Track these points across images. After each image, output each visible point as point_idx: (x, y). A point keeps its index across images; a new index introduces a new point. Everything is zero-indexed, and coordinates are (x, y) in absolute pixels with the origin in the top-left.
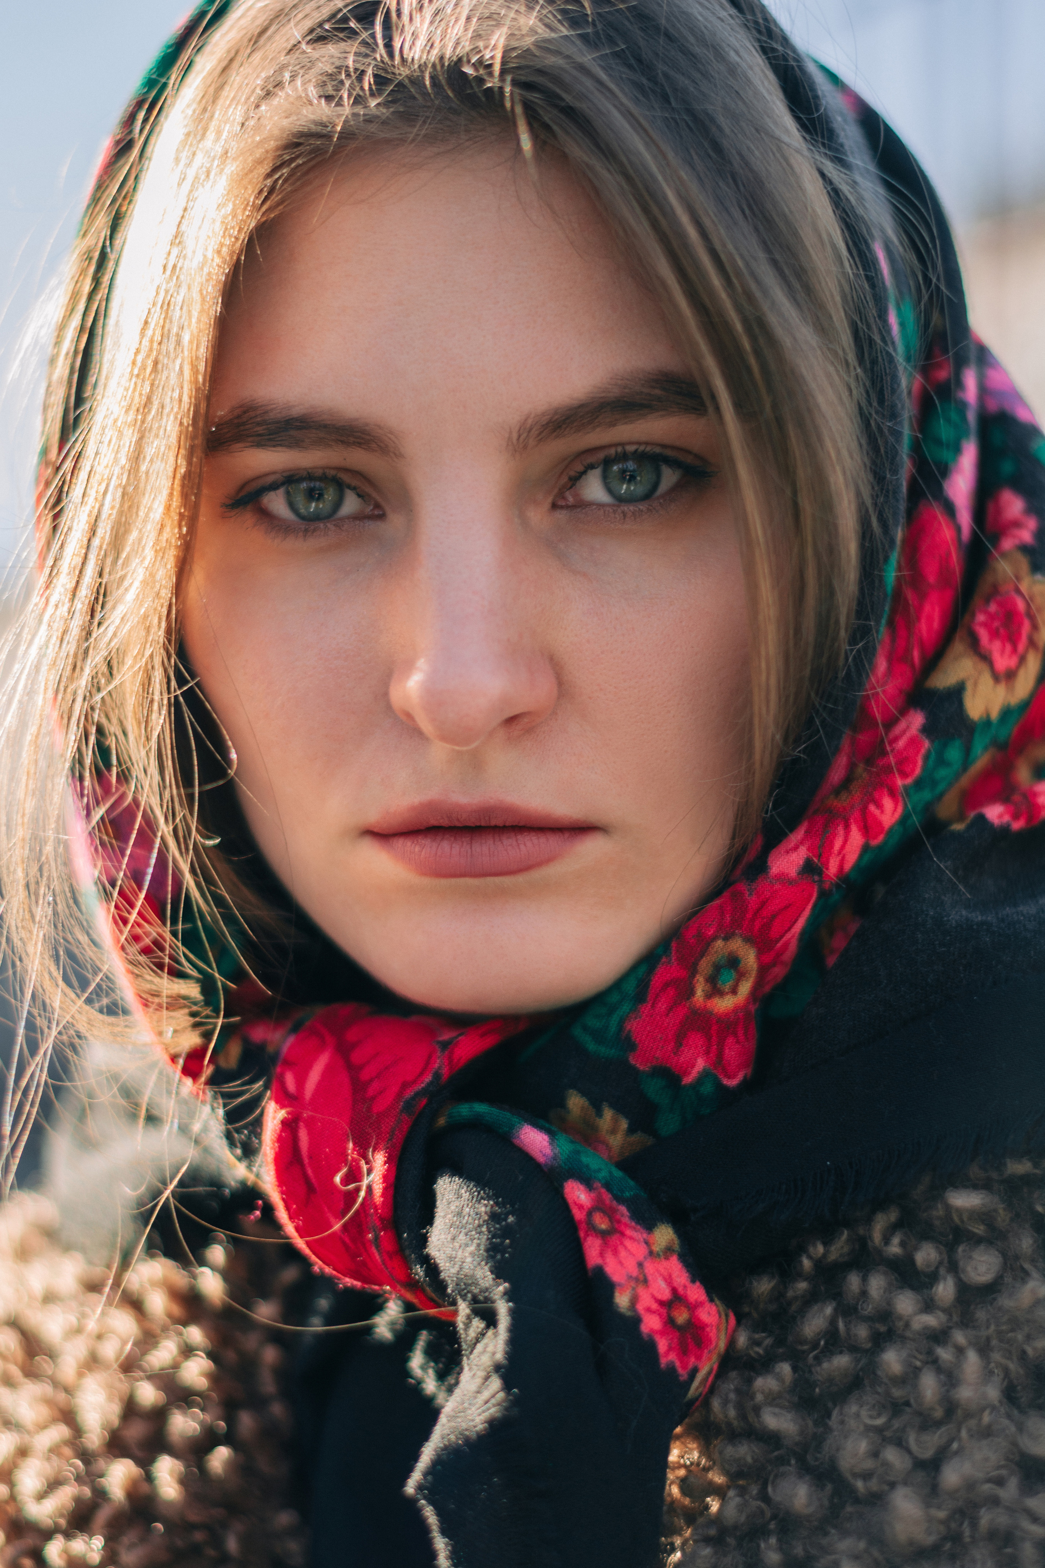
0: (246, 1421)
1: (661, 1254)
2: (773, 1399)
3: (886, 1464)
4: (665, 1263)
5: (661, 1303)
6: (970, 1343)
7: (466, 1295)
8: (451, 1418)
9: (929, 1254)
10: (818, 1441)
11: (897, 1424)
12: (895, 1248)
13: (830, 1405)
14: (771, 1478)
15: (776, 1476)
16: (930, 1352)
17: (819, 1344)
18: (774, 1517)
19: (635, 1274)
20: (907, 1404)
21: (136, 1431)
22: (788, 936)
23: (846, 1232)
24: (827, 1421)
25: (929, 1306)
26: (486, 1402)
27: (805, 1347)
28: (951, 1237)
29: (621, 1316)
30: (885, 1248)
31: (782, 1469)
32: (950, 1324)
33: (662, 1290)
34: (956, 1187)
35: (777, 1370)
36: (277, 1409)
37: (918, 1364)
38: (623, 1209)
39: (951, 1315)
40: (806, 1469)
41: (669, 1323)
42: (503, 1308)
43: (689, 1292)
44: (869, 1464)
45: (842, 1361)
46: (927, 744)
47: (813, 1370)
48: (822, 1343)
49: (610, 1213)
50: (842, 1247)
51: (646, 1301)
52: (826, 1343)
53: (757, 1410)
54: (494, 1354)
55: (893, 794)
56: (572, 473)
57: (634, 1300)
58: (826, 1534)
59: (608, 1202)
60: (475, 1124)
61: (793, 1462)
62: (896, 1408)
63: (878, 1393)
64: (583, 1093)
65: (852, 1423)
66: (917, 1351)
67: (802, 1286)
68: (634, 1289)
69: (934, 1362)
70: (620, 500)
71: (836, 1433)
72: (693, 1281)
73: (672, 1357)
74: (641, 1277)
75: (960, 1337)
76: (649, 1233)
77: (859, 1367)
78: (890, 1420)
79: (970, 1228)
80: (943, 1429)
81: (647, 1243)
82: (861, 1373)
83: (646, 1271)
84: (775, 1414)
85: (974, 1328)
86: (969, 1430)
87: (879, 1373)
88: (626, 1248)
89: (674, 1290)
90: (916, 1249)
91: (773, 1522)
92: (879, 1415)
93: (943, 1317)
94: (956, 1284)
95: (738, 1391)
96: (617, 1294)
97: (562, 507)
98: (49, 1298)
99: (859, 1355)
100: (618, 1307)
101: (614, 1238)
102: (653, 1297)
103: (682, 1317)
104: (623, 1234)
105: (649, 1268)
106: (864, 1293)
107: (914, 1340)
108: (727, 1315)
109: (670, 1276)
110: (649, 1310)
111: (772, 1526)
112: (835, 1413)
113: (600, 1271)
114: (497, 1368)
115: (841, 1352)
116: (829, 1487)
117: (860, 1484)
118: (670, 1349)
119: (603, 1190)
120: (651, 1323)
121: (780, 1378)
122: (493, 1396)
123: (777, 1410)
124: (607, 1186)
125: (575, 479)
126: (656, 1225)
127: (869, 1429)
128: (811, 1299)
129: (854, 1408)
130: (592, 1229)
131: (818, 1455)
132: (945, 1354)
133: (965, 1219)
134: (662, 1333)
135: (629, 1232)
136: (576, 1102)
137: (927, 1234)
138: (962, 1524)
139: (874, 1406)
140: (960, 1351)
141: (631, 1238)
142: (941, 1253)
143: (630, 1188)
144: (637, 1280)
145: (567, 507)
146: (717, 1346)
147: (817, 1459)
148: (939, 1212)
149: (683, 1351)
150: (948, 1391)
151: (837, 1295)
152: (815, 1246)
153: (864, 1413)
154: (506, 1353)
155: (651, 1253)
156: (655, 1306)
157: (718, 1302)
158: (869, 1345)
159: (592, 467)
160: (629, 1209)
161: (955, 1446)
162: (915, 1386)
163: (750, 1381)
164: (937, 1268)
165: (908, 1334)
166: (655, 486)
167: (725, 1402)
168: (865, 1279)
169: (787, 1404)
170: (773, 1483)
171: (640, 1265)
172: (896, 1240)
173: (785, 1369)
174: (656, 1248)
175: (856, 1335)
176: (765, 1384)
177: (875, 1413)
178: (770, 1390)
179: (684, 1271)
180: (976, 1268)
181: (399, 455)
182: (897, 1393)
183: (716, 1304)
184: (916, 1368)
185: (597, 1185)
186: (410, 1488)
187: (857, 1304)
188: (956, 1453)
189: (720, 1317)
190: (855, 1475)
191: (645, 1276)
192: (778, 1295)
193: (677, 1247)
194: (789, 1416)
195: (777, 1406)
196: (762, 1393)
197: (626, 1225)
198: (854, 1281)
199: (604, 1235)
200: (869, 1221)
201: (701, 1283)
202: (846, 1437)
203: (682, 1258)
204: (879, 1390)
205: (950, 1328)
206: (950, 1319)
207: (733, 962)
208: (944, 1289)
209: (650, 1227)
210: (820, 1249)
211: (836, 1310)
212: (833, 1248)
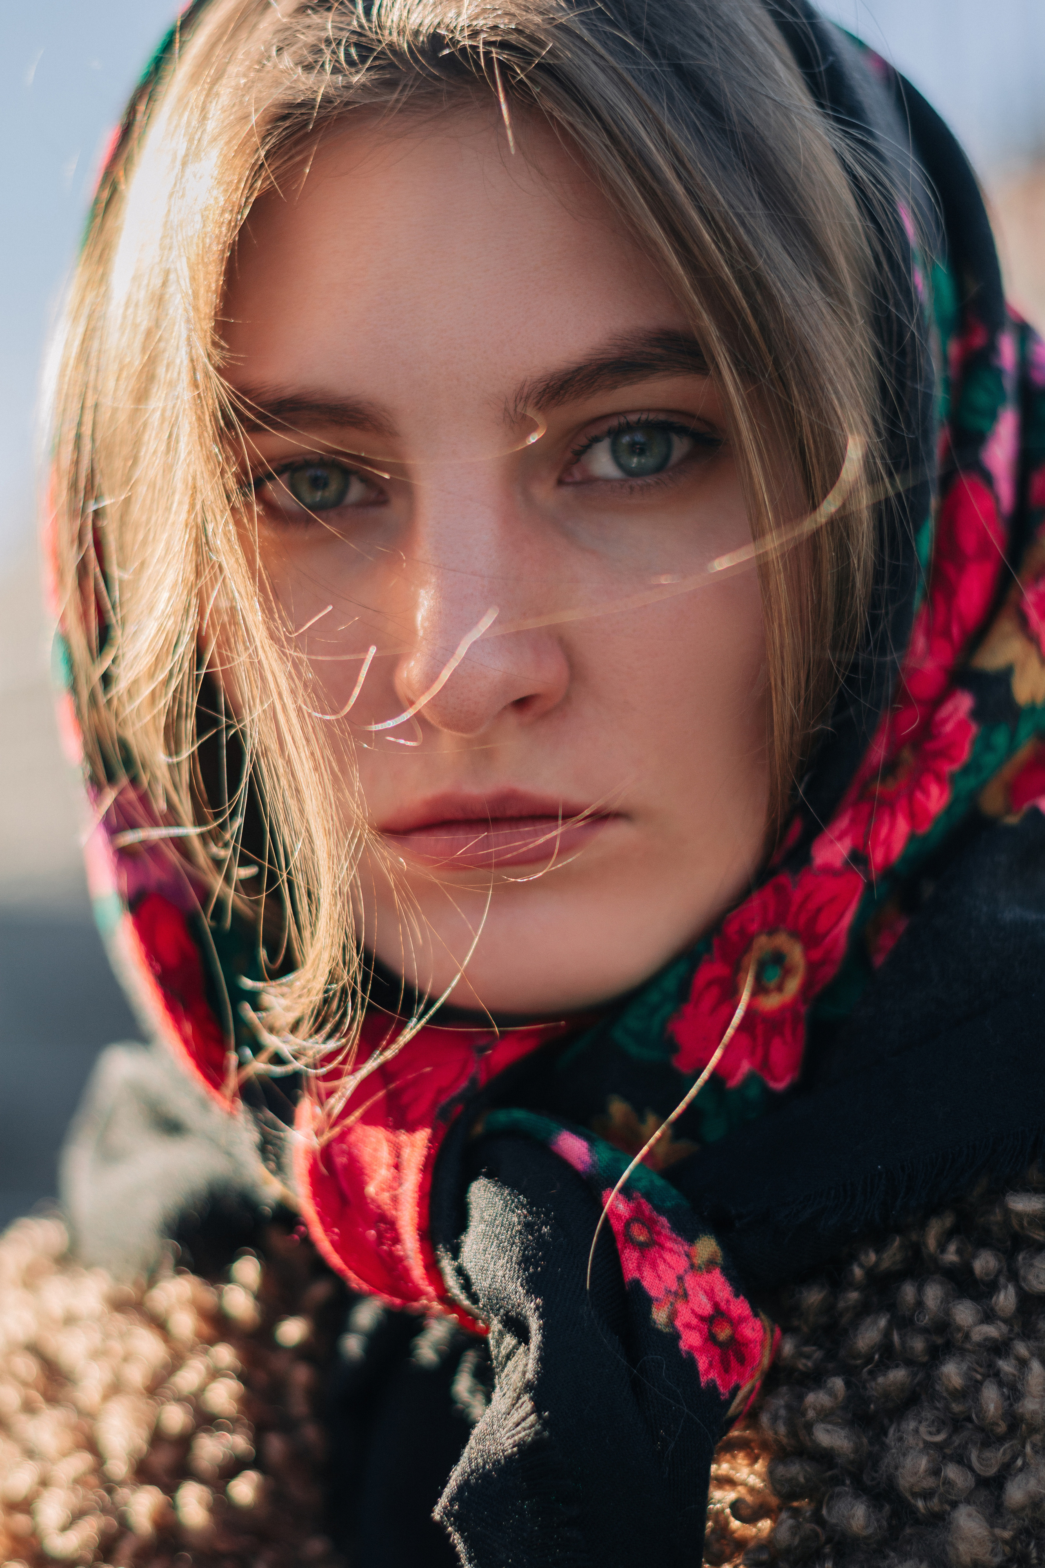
0: (276, 1445)
1: (703, 1267)
2: (825, 1416)
3: (948, 1482)
4: (707, 1277)
5: (702, 1318)
6: (1033, 1354)
7: (499, 1310)
8: (481, 1440)
9: (987, 1262)
10: (874, 1460)
11: (957, 1441)
12: (951, 1256)
13: (886, 1421)
14: (826, 1498)
15: (831, 1498)
16: (991, 1365)
17: (872, 1358)
18: (829, 1540)
19: (674, 1289)
20: (969, 1419)
21: (163, 1459)
22: (836, 931)
23: (898, 1239)
24: (884, 1439)
25: (989, 1316)
26: (518, 1425)
27: (859, 1362)
28: (1009, 1243)
29: (659, 1332)
30: (941, 1256)
31: (837, 1489)
32: (1012, 1336)
33: (703, 1304)
34: (1016, 1191)
35: (830, 1385)
36: (311, 1433)
37: (979, 1377)
38: (663, 1220)
39: (1012, 1326)
40: (861, 1489)
41: (710, 1339)
42: (534, 1324)
43: (732, 1307)
44: (929, 1483)
45: (898, 1375)
46: (974, 728)
47: (868, 1386)
48: (877, 1357)
49: (650, 1224)
50: (895, 1254)
51: (685, 1315)
52: (881, 1356)
53: (809, 1427)
54: (524, 1373)
55: (940, 779)
56: (577, 448)
57: (673, 1316)
58: (885, 1557)
59: (647, 1212)
60: (513, 1132)
61: (848, 1482)
62: (956, 1423)
63: (937, 1409)
64: (627, 1097)
65: (911, 1440)
66: (977, 1363)
67: (854, 1296)
68: (672, 1304)
69: (996, 1375)
70: (630, 473)
71: (893, 1451)
72: (737, 1296)
73: (713, 1375)
74: (681, 1292)
75: (1021, 1349)
76: (690, 1245)
77: (916, 1381)
78: (950, 1437)
79: (1031, 1234)
80: (1007, 1445)
81: (688, 1255)
82: (917, 1389)
83: (686, 1285)
84: (828, 1431)
85: (1037, 1339)
86: (1034, 1446)
87: (938, 1387)
88: (665, 1261)
89: (716, 1306)
90: (974, 1256)
91: (828, 1546)
92: (938, 1432)
93: (1004, 1328)
94: (1017, 1294)
95: (789, 1407)
96: (654, 1310)
97: (568, 484)
98: (70, 1320)
99: (916, 1369)
100: (655, 1323)
101: (653, 1251)
102: (693, 1311)
103: (724, 1334)
104: (662, 1247)
105: (690, 1282)
106: (920, 1304)
107: (974, 1352)
108: (772, 1331)
109: (712, 1290)
110: (688, 1326)
111: (827, 1550)
112: (891, 1431)
113: (637, 1284)
114: (528, 1387)
115: (897, 1366)
116: (887, 1508)
117: (920, 1504)
118: (711, 1365)
119: (643, 1200)
120: (690, 1339)
121: (832, 1393)
122: (524, 1419)
123: (829, 1427)
124: (648, 1195)
125: (581, 453)
126: (698, 1236)
127: (928, 1445)
128: (864, 1310)
129: (912, 1425)
130: (630, 1241)
131: (876, 1475)
132: (1006, 1366)
133: (1025, 1223)
134: (701, 1350)
135: (669, 1244)
136: (618, 1108)
137: (984, 1241)
138: (1028, 1544)
139: (933, 1422)
140: (1023, 1363)
141: (671, 1250)
142: (1000, 1261)
143: (673, 1197)
144: (676, 1294)
145: (576, 484)
146: (760, 1361)
147: (873, 1479)
148: (997, 1216)
149: (725, 1368)
150: (1011, 1405)
151: (891, 1306)
152: (867, 1255)
153: (923, 1429)
154: (538, 1373)
155: (692, 1266)
156: (694, 1321)
157: (763, 1317)
158: (925, 1359)
159: (596, 440)
160: (669, 1221)
161: (1019, 1462)
162: (977, 1400)
163: (801, 1398)
164: (997, 1276)
165: (968, 1346)
166: (667, 457)
167: (775, 1419)
168: (920, 1290)
169: (840, 1421)
170: (828, 1504)
171: (680, 1279)
172: (952, 1248)
173: (838, 1383)
174: (698, 1261)
175: (912, 1348)
176: (816, 1399)
177: (933, 1429)
178: (822, 1406)
179: (727, 1284)
180: (1038, 1277)
181: (394, 434)
182: (956, 1408)
183: (761, 1319)
184: (977, 1381)
185: (637, 1194)
186: (437, 1514)
187: (913, 1315)
188: (1021, 1470)
189: (765, 1333)
190: (915, 1495)
191: (685, 1290)
192: (829, 1308)
193: (719, 1260)
194: (843, 1433)
195: (830, 1423)
196: (814, 1409)
197: (666, 1237)
198: (909, 1292)
199: (642, 1248)
200: (923, 1226)
201: (746, 1297)
202: (904, 1455)
203: (725, 1271)
204: (938, 1405)
205: (1011, 1339)
206: (1011, 1331)
207: (778, 959)
208: (1006, 1297)
209: (691, 1239)
210: (873, 1257)
211: (890, 1323)
212: (885, 1256)
